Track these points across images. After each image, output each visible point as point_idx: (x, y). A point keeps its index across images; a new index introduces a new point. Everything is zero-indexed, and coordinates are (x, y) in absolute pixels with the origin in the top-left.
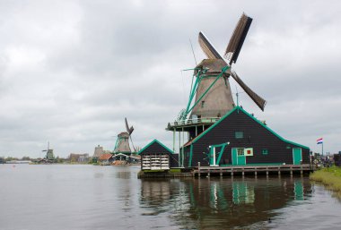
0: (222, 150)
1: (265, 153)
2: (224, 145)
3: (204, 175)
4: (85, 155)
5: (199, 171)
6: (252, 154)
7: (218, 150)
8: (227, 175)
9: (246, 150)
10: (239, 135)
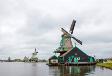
0: (72, 58)
1: (83, 59)
2: (73, 57)
3: (68, 65)
4: (19, 59)
5: (66, 64)
6: (79, 59)
7: (71, 58)
8: (73, 65)
10: (76, 54)
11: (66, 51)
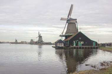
1: (86, 43)
2: (77, 41)
5: (71, 47)
8: (77, 48)
9: (82, 42)
10: (80, 38)
11: (71, 36)
